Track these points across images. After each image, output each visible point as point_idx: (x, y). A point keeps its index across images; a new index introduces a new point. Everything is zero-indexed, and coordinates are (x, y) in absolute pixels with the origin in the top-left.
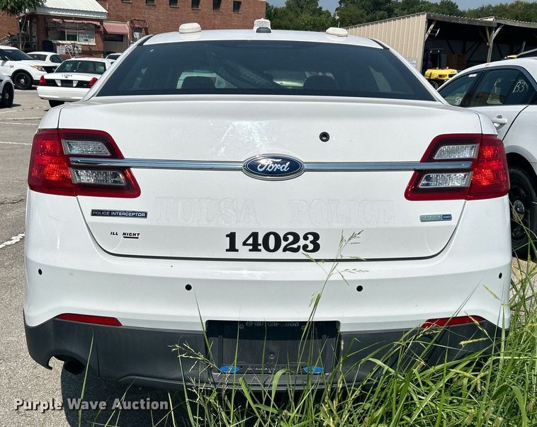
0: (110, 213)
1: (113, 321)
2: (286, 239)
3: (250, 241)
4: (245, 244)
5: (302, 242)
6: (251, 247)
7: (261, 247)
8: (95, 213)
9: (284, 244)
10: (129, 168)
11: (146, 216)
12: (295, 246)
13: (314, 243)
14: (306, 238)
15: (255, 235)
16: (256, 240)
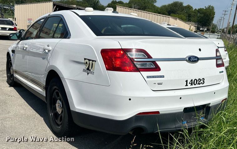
0: (153, 77)
1: (158, 112)
2: (198, 81)
4: (190, 83)
5: (201, 81)
6: (191, 84)
7: (193, 84)
8: (148, 77)
9: (198, 82)
10: (155, 61)
11: (164, 77)
12: (200, 83)
13: (203, 81)
14: (202, 80)
15: (192, 80)
16: (192, 82)
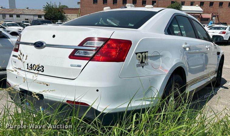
2: (37, 67)
3: (31, 67)
5: (40, 69)
7: (32, 69)
13: (43, 69)
14: (41, 67)
15: (31, 65)
16: (32, 66)
